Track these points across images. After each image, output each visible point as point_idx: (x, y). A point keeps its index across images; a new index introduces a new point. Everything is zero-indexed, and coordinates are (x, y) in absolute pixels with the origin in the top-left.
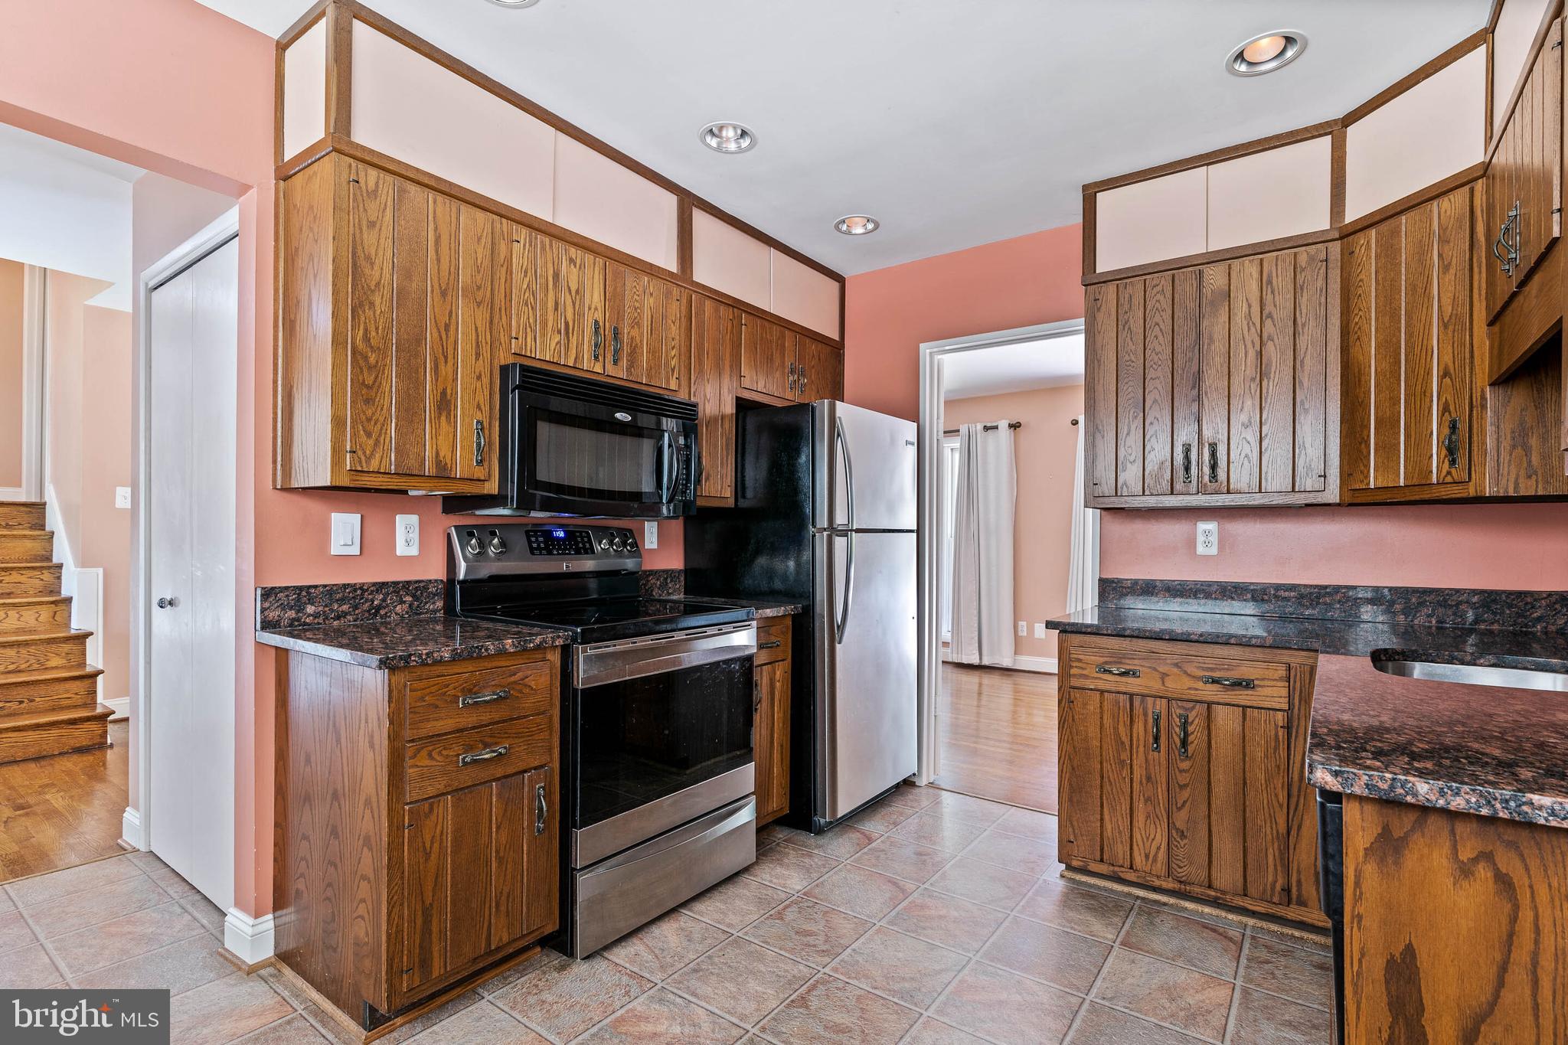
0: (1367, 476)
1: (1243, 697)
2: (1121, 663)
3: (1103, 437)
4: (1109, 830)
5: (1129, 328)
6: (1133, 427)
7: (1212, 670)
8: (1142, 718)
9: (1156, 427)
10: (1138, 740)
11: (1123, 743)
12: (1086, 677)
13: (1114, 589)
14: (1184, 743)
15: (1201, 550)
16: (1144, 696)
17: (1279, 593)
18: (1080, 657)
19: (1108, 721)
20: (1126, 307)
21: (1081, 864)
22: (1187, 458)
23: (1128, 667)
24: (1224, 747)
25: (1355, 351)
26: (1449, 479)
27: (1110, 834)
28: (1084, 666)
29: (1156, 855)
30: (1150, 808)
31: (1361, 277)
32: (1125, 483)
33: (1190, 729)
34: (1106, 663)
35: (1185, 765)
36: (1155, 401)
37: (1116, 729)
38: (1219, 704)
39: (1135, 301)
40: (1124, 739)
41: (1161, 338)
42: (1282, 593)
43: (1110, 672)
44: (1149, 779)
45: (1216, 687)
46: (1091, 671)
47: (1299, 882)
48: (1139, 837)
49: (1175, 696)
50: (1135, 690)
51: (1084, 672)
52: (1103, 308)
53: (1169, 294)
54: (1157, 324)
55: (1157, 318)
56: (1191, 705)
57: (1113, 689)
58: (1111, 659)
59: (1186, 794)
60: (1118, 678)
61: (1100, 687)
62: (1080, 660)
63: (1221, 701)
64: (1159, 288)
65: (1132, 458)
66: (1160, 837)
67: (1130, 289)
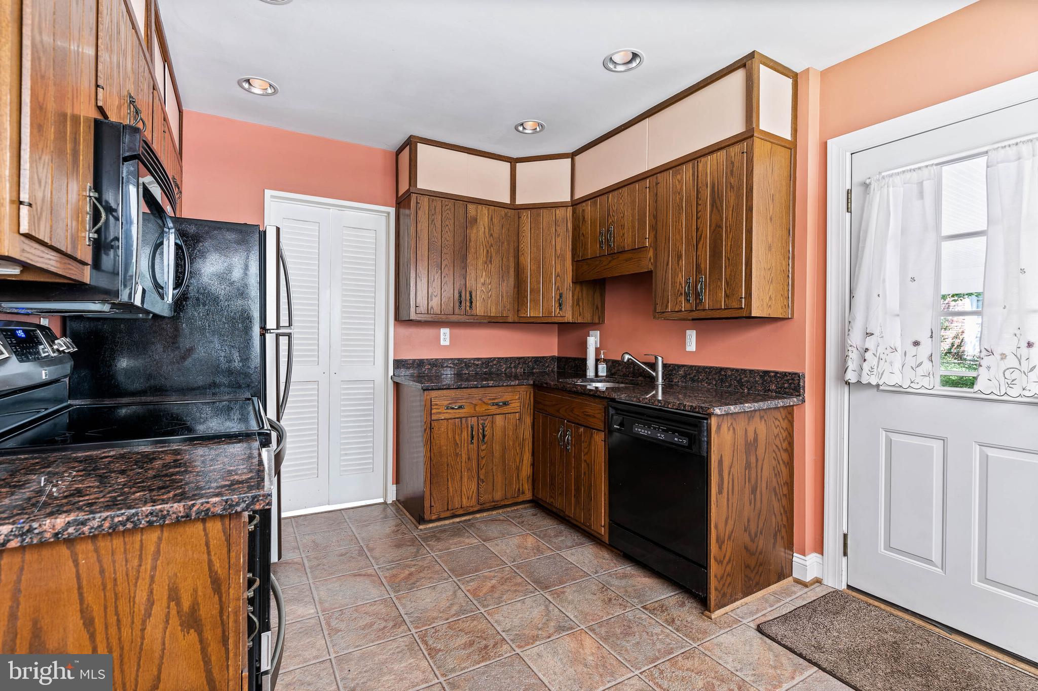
0: (527, 312)
1: (505, 409)
2: (457, 403)
3: (421, 280)
4: (451, 492)
5: (435, 224)
6: (436, 277)
7: (493, 399)
8: (466, 429)
9: (446, 279)
10: (464, 441)
11: (457, 444)
12: (440, 413)
13: (403, 365)
14: (484, 436)
15: (442, 343)
16: (467, 417)
17: (475, 362)
18: (438, 403)
19: (450, 435)
20: (433, 212)
21: (436, 516)
22: (460, 296)
23: (460, 404)
24: (498, 433)
25: (521, 258)
26: (559, 315)
27: (452, 494)
28: (439, 407)
29: (472, 497)
30: (470, 473)
31: (524, 229)
32: (432, 308)
33: (486, 429)
34: (450, 404)
35: (484, 447)
36: (446, 265)
37: (454, 438)
38: (496, 414)
39: (437, 210)
40: (458, 442)
41: (449, 233)
42: (476, 362)
43: (453, 408)
44: (469, 459)
45: (495, 407)
46: (443, 410)
47: (522, 485)
48: (465, 490)
49: (480, 414)
50: (463, 415)
51: (439, 411)
52: (421, 209)
53: (452, 211)
54: (447, 225)
55: (447, 223)
56: (486, 417)
57: (453, 417)
58: (453, 401)
59: (484, 461)
60: (458, 411)
61: (446, 417)
62: (436, 405)
63: (497, 413)
64: (448, 207)
65: (435, 294)
66: (474, 487)
67: (435, 203)
